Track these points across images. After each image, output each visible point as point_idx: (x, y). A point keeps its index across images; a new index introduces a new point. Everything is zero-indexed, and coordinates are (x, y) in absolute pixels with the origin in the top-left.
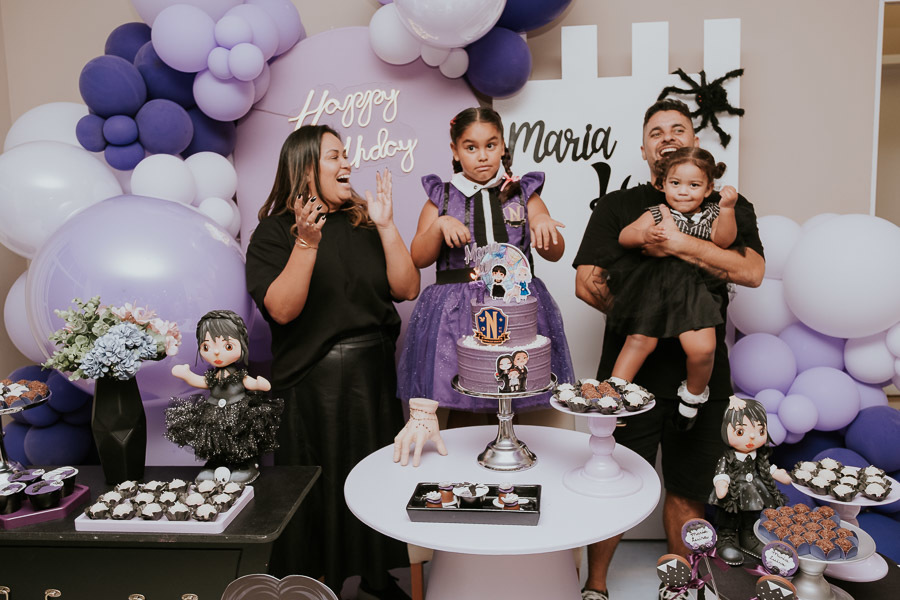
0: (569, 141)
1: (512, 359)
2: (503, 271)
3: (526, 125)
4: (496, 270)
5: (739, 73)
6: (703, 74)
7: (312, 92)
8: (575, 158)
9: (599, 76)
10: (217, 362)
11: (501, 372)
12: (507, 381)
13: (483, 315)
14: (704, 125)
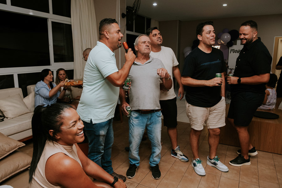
0: (237, 51)
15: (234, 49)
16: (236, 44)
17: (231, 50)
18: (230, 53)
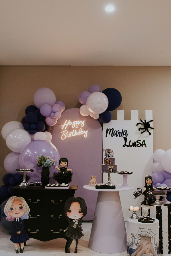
0: (119, 133)
1: (111, 166)
2: (110, 153)
3: (110, 129)
4: (108, 153)
5: (152, 121)
6: (145, 121)
7: (66, 121)
8: (120, 136)
9: (125, 120)
10: (63, 166)
11: (109, 168)
12: (110, 170)
13: (106, 160)
14: (145, 131)
15: (113, 129)
16: (116, 119)
17: (107, 131)
18: (106, 137)
